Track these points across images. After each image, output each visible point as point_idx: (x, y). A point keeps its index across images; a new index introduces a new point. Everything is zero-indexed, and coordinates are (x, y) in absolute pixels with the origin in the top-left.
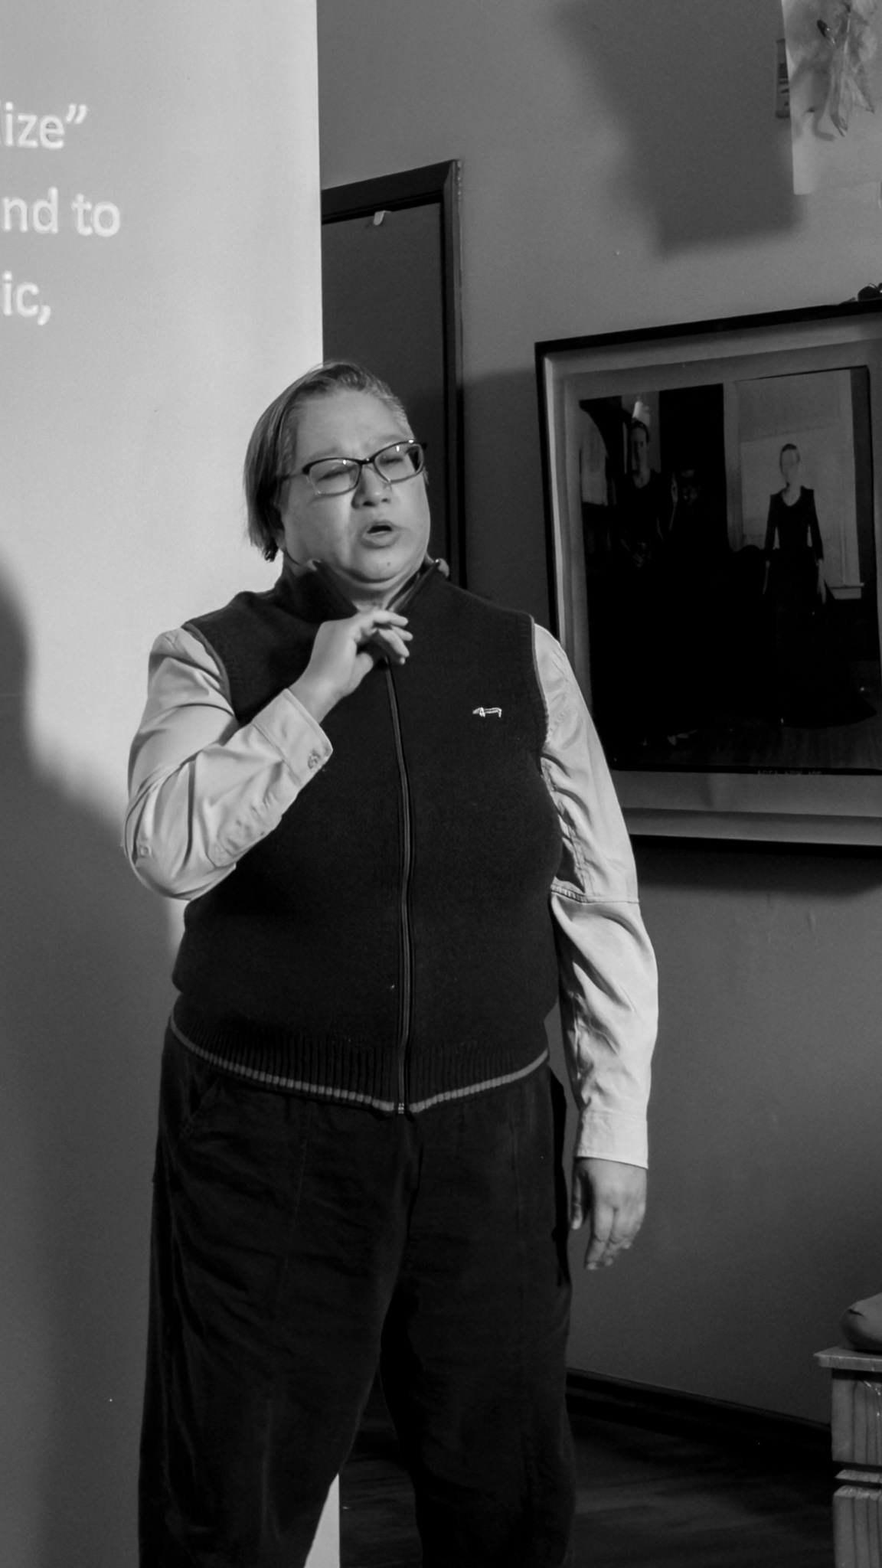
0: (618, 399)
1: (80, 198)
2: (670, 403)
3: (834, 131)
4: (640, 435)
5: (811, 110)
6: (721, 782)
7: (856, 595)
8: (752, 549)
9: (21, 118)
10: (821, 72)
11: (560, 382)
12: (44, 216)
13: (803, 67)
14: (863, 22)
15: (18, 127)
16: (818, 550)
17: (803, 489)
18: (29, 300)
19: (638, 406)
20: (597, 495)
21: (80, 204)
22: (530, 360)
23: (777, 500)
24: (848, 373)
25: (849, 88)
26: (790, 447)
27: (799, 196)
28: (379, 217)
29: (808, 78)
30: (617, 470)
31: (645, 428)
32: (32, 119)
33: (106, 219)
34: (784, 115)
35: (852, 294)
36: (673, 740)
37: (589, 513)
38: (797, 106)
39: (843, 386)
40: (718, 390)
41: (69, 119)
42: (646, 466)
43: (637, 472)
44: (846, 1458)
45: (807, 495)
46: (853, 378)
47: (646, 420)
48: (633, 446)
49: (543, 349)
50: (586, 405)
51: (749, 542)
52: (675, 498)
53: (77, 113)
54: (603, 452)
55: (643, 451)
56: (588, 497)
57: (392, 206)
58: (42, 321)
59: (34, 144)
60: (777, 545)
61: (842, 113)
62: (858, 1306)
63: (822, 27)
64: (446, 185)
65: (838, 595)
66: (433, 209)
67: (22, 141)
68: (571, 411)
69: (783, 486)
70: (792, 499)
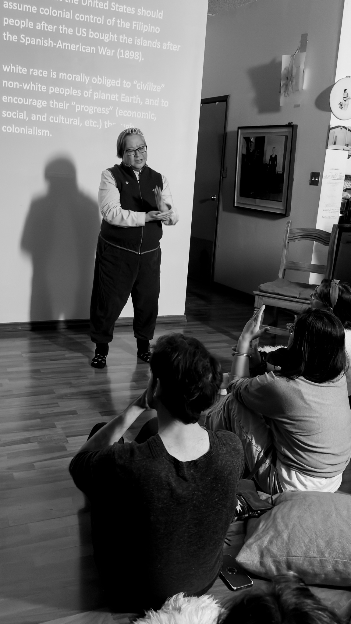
0: (249, 137)
1: (162, 100)
2: (257, 139)
3: (287, 96)
4: (252, 143)
5: (284, 92)
6: (258, 200)
7: (281, 173)
8: (266, 164)
9: (154, 86)
10: (286, 85)
11: (241, 134)
12: (156, 102)
13: (284, 84)
14: (294, 78)
15: (153, 88)
16: (276, 165)
17: (275, 155)
18: (153, 116)
19: (252, 139)
20: (244, 152)
21: (162, 101)
22: (237, 129)
23: (271, 156)
24: (284, 136)
25: (290, 88)
26: (274, 148)
27: (281, 106)
28: (217, 103)
29: (284, 86)
30: (248, 149)
31: (253, 142)
32: (156, 86)
33: (166, 104)
34: (280, 92)
35: (286, 123)
36: (251, 193)
37: (243, 155)
38: (282, 91)
39: (284, 138)
40: (264, 137)
41: (161, 87)
42: (252, 148)
43: (250, 150)
44: (256, 307)
45: (276, 156)
46: (285, 137)
47: (253, 141)
48: (251, 145)
49: (239, 128)
50: (244, 138)
51: (266, 163)
52: (256, 154)
53: (163, 86)
54: (246, 146)
55: (252, 147)
56: (243, 153)
57: (219, 101)
58: (155, 120)
59: (156, 91)
60: (270, 163)
61: (289, 93)
62: (261, 285)
63: (287, 78)
64: (228, 99)
65: (279, 173)
66: (225, 102)
67: (154, 90)
68: (242, 138)
69: (272, 154)
70: (273, 156)
